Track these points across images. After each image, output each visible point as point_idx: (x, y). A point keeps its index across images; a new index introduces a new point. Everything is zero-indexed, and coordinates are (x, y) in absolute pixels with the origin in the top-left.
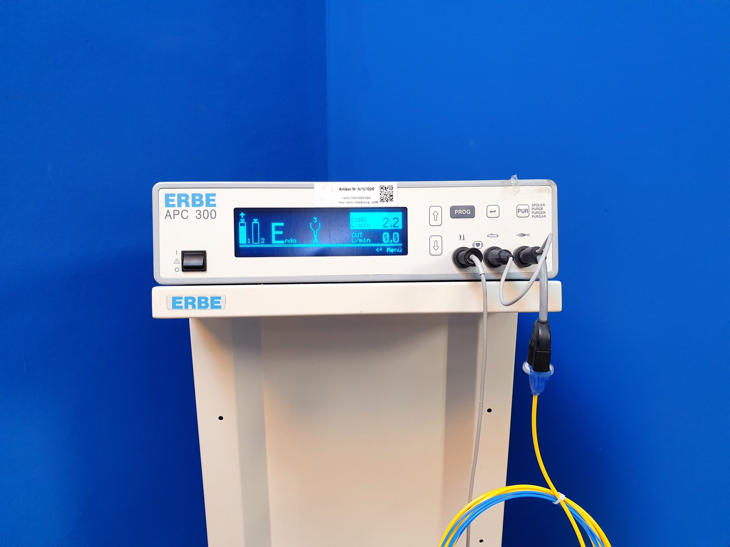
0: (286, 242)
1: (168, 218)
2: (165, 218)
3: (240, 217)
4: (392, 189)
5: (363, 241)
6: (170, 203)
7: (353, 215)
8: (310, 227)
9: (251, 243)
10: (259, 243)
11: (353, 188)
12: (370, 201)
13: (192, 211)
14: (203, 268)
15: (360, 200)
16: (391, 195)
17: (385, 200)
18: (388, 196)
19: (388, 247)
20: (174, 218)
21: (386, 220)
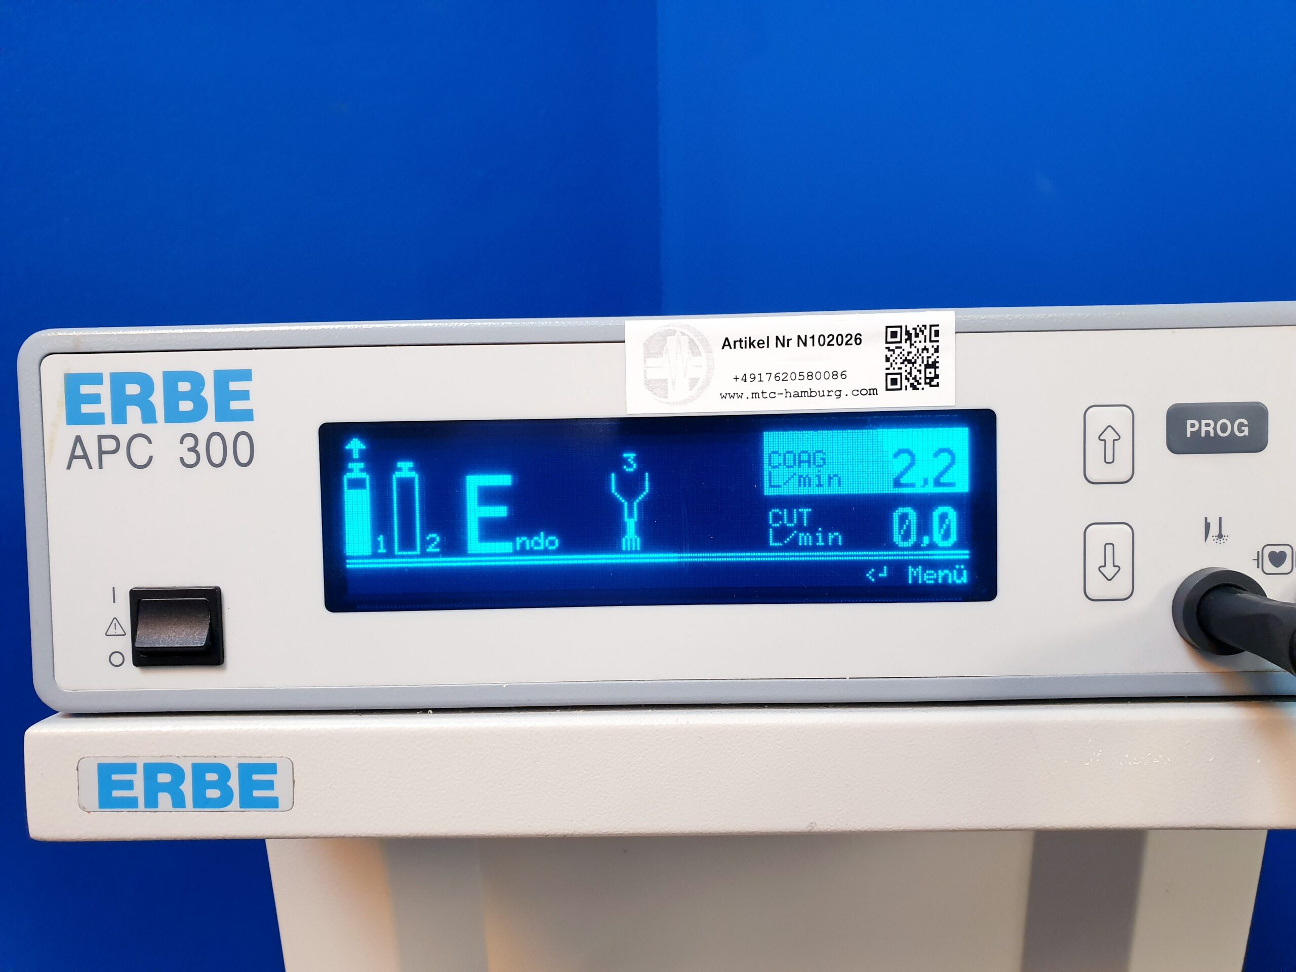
0: (518, 548)
1: (80, 463)
2: (69, 467)
3: (347, 457)
4: (933, 339)
5: (816, 540)
6: (86, 409)
7: (772, 441)
8: (610, 489)
9: (390, 554)
10: (418, 552)
11: (777, 338)
12: (846, 386)
13: (167, 437)
14: (208, 654)
15: (805, 385)
16: (930, 362)
17: (905, 383)
18: (919, 366)
19: (915, 564)
20: (101, 467)
21: (905, 459)
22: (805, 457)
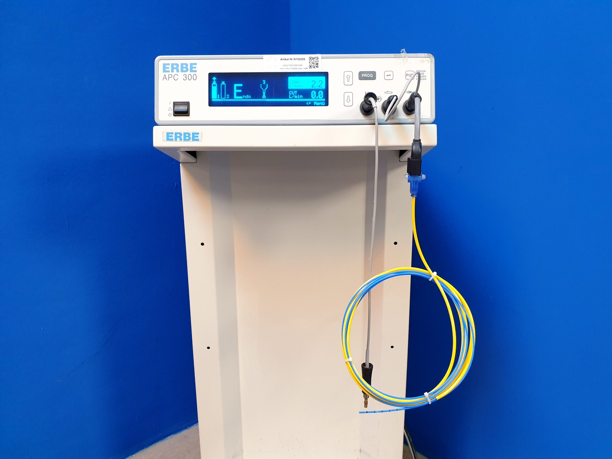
0: (243, 98)
1: (165, 79)
2: (163, 80)
3: (213, 80)
4: (317, 59)
5: (298, 97)
6: (167, 70)
7: (290, 79)
8: (260, 87)
9: (220, 99)
10: (225, 98)
11: (290, 59)
12: (302, 67)
13: (181, 75)
14: (186, 113)
15: (295, 67)
16: (317, 63)
17: (313, 67)
18: (315, 64)
19: (315, 101)
20: (169, 80)
21: (314, 82)
22: (296, 82)
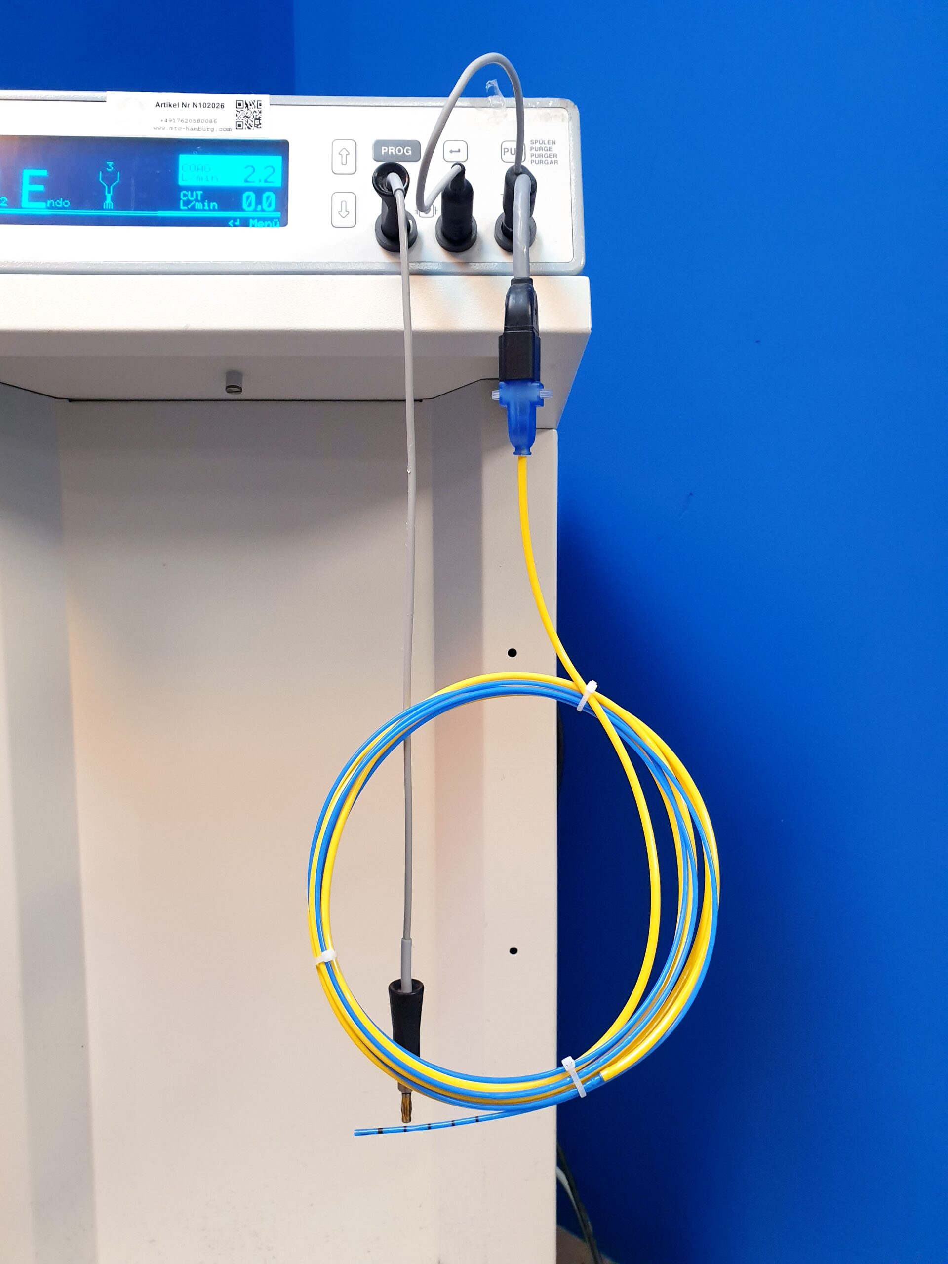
0: (49, 206)
4: (259, 107)
5: (204, 206)
7: (186, 161)
8: (98, 179)
11: (183, 103)
12: (216, 127)
15: (197, 125)
16: (257, 117)
17: (245, 126)
18: (252, 118)
19: (253, 218)
21: (250, 170)
22: (200, 167)
